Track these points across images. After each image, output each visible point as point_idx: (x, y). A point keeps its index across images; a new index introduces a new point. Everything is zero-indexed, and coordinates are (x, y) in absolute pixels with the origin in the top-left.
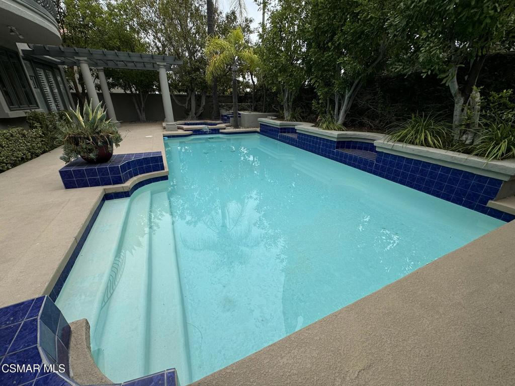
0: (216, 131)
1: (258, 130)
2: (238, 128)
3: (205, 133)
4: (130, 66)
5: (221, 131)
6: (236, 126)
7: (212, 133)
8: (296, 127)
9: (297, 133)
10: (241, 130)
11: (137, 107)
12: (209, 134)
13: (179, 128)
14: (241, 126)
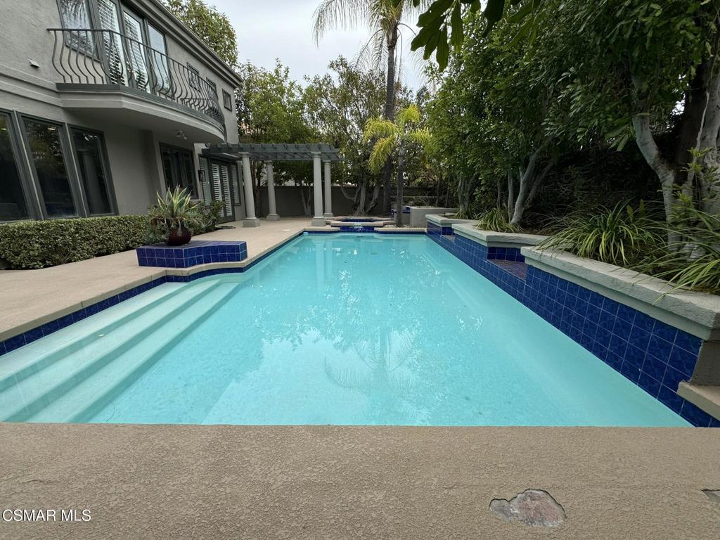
0: (370, 229)
1: (425, 230)
2: (400, 227)
3: (356, 231)
4: (297, 158)
5: (376, 229)
6: (399, 224)
7: (364, 232)
8: (453, 226)
9: (454, 234)
10: (404, 229)
11: (303, 200)
12: (360, 232)
13: (328, 224)
14: (408, 223)
